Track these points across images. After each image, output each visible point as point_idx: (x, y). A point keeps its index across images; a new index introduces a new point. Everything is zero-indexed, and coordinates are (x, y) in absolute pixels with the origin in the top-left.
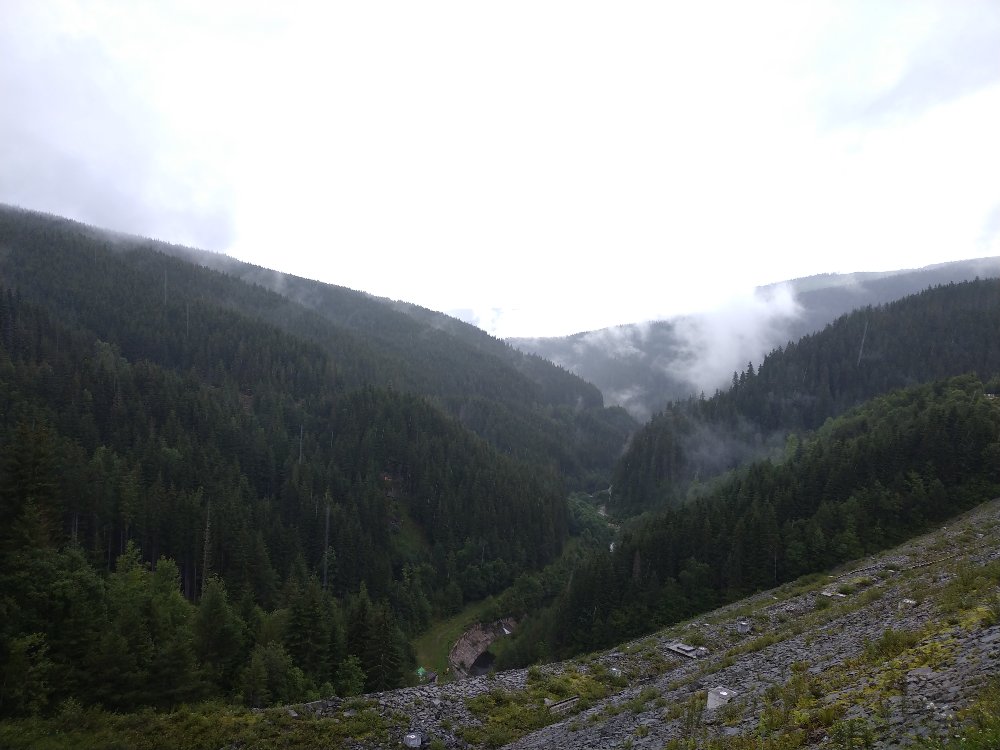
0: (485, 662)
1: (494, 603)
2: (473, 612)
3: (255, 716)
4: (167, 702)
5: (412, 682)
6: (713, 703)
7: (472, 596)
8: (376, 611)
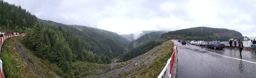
0: (117, 62)
1: (118, 57)
2: (116, 57)
3: (98, 65)
4: (92, 62)
5: (111, 63)
6: (136, 65)
7: (116, 56)
8: (108, 57)
